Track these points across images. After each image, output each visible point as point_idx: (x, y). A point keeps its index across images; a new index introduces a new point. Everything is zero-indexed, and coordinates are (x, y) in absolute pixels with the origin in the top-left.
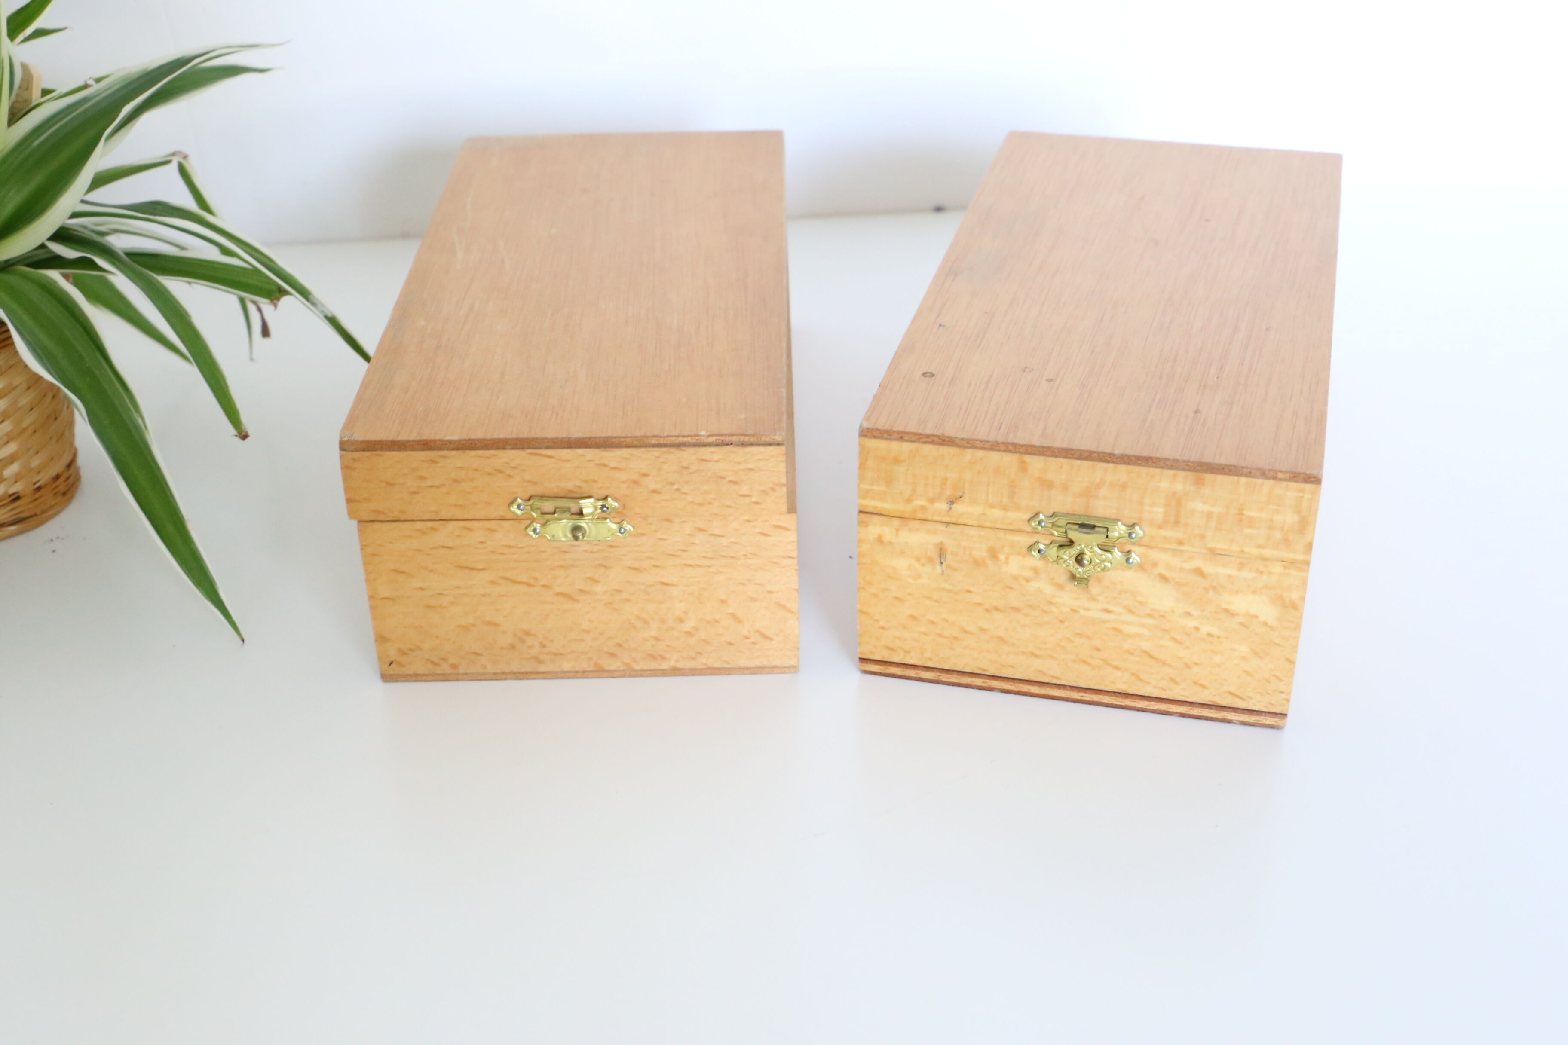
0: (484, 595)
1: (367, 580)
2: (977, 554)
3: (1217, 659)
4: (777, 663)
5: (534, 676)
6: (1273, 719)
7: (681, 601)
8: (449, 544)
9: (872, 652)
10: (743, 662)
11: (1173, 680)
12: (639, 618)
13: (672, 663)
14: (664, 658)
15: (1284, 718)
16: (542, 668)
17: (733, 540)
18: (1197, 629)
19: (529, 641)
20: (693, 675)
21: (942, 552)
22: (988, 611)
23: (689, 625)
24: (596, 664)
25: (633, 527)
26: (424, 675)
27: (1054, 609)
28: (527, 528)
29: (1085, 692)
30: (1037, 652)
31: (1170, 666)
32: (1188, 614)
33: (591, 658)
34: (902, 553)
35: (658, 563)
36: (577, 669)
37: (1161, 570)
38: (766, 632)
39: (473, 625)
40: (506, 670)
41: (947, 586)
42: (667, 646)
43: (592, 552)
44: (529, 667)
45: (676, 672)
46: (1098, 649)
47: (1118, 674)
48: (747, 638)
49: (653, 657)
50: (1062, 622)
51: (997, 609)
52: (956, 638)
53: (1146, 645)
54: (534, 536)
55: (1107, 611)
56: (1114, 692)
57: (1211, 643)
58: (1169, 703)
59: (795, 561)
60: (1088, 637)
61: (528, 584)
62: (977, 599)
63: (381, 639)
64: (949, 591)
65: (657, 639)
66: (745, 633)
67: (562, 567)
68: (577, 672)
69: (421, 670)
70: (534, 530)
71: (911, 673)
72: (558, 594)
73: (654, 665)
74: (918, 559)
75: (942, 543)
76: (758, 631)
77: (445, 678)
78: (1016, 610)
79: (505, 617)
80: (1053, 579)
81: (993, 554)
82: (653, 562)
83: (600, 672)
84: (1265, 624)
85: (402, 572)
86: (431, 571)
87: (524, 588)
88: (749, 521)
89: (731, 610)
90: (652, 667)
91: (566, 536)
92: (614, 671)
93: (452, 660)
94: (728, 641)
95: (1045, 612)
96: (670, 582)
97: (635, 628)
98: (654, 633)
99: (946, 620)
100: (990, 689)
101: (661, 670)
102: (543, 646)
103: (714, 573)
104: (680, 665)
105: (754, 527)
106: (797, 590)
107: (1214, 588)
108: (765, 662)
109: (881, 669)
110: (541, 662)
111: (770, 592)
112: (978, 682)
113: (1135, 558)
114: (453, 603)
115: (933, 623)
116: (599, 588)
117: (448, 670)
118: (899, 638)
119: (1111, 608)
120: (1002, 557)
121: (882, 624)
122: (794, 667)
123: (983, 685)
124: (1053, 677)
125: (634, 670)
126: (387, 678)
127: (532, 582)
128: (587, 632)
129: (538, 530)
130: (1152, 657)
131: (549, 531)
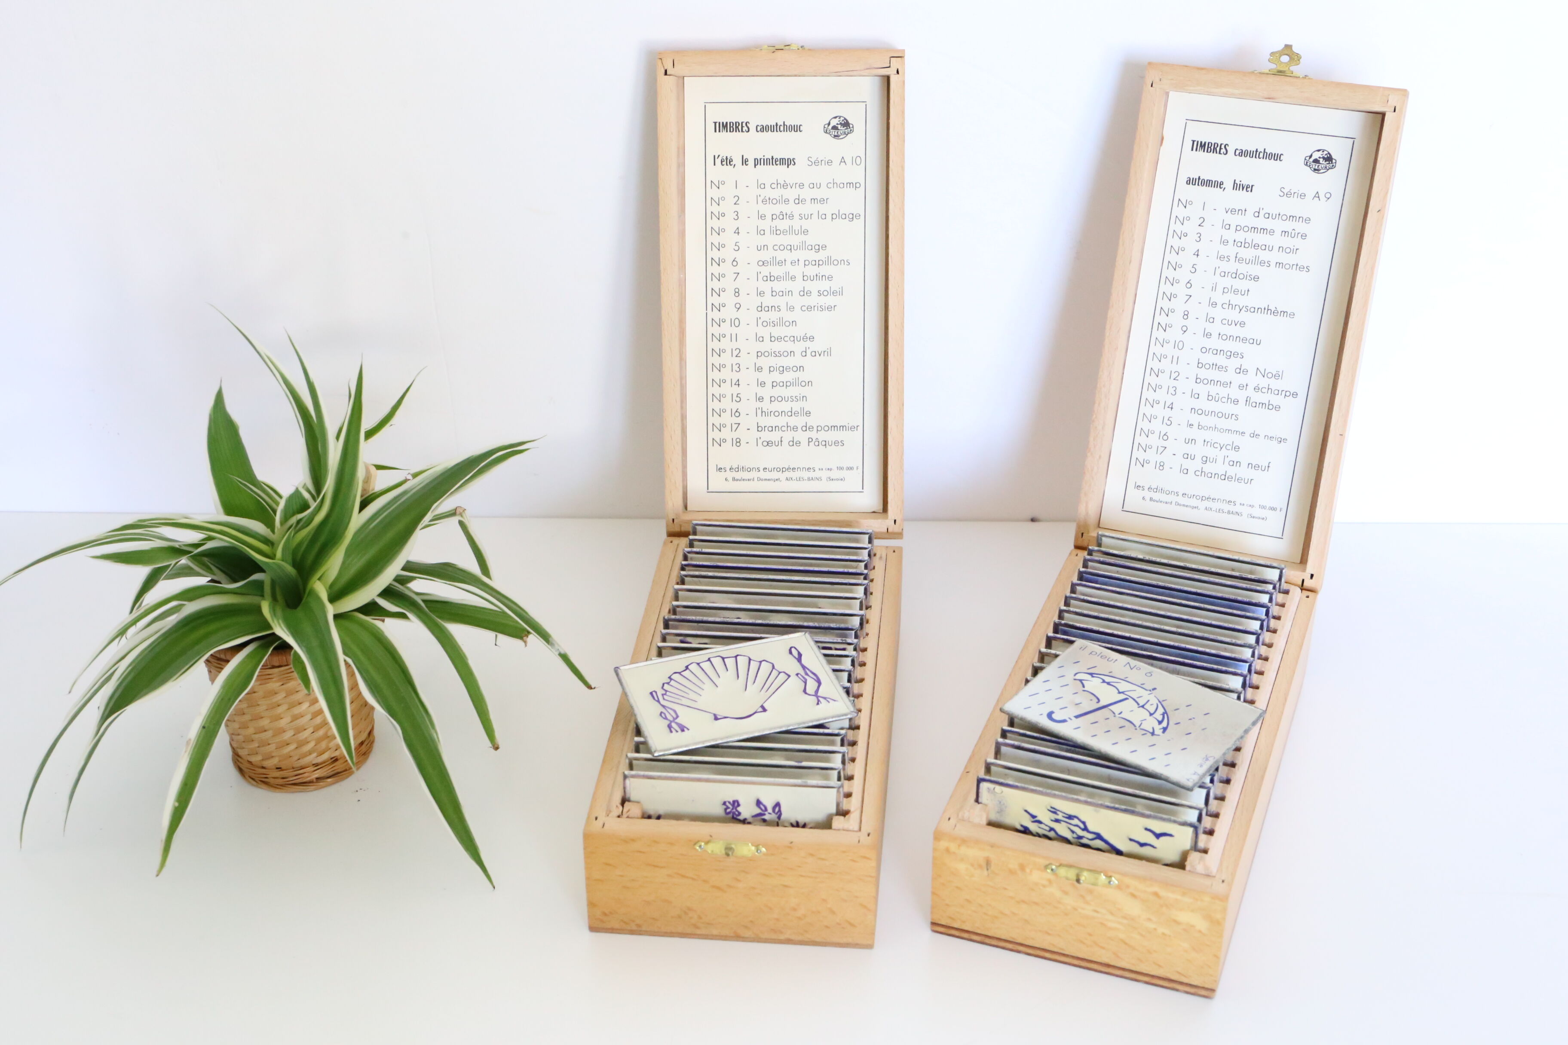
0: (663, 883)
1: (586, 868)
2: (1011, 866)
4: (858, 941)
5: (692, 936)
7: (795, 898)
8: (644, 851)
9: (940, 920)
10: (835, 939)
12: (766, 906)
13: (787, 936)
14: (781, 933)
16: (698, 932)
19: (691, 914)
20: (802, 945)
23: (800, 913)
24: (734, 932)
25: (766, 850)
26: (617, 929)
28: (695, 844)
30: (1049, 932)
33: (731, 928)
35: (781, 873)
36: (721, 934)
38: (853, 922)
39: (654, 901)
40: (674, 931)
42: (784, 925)
43: (738, 863)
44: (689, 930)
45: (789, 941)
48: (838, 924)
49: (774, 931)
53: (1120, 937)
54: (699, 850)
59: (874, 879)
61: (693, 879)
63: (591, 906)
64: (993, 887)
65: (777, 920)
66: (838, 921)
67: (717, 870)
68: (722, 936)
70: (700, 846)
72: (714, 887)
73: (774, 936)
74: (973, 865)
76: (846, 921)
77: (632, 932)
79: (676, 898)
82: (778, 872)
83: (738, 938)
85: (610, 865)
86: (629, 866)
87: (690, 881)
89: (829, 906)
90: (773, 938)
91: (721, 852)
92: (747, 938)
93: (637, 922)
94: (825, 925)
95: (1056, 907)
96: (788, 885)
97: (763, 912)
98: (776, 916)
99: (990, 906)
101: (779, 939)
102: (700, 917)
103: (819, 882)
104: (793, 937)
105: (848, 856)
106: (875, 897)
108: (850, 941)
110: (698, 928)
111: (856, 897)
114: (641, 887)
116: (741, 885)
117: (634, 928)
118: (960, 914)
119: (1098, 910)
122: (870, 945)
125: (760, 938)
126: (592, 929)
127: (695, 877)
128: (730, 912)
129: (703, 847)
131: (710, 848)
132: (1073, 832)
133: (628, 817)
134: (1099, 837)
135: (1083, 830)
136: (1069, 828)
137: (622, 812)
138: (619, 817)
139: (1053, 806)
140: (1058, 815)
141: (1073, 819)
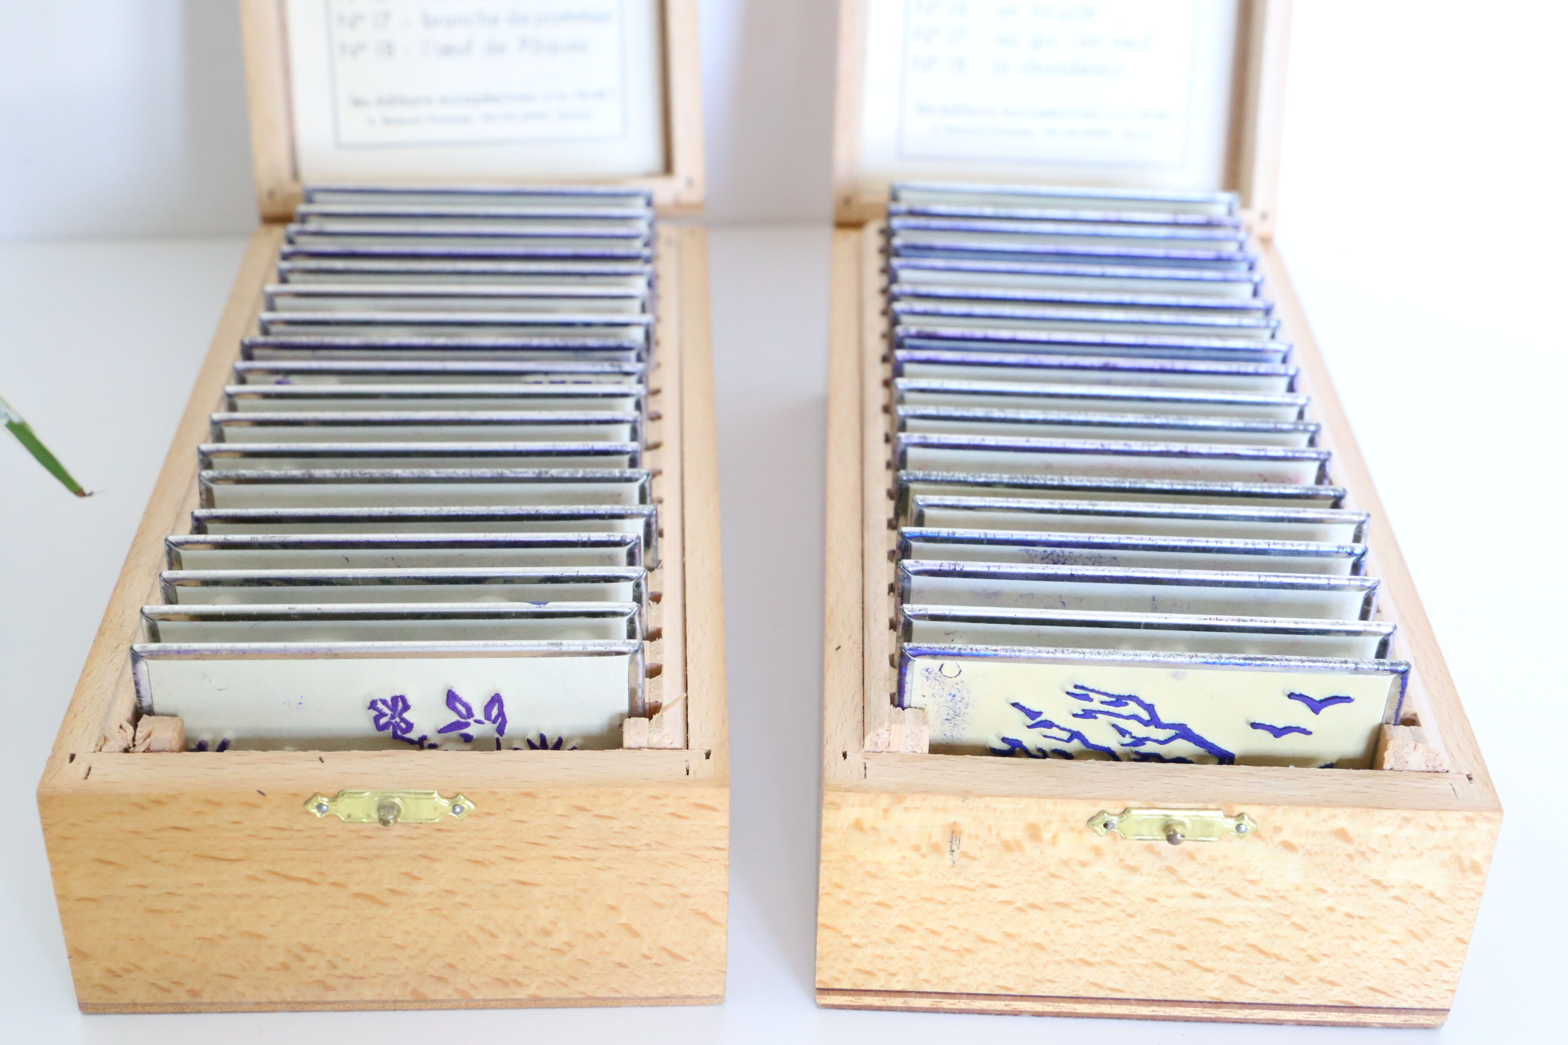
0: (240, 896)
1: (53, 874)
2: (1007, 835)
3: (1356, 946)
4: (692, 991)
5: (319, 1007)
6: (1428, 1017)
7: (547, 907)
8: (185, 824)
9: (837, 980)
10: (639, 990)
11: (1290, 980)
12: (481, 929)
13: (532, 991)
14: (519, 984)
15: (1445, 1015)
16: (331, 997)
17: (630, 823)
18: (1331, 909)
19: (311, 959)
20: (565, 1007)
21: (954, 833)
22: (1020, 909)
23: (559, 939)
24: (414, 991)
25: (474, 804)
26: (146, 1005)
27: (1119, 899)
28: (307, 802)
29: (1158, 1006)
30: (1091, 959)
31: (1286, 960)
32: (1321, 890)
33: (406, 984)
34: (893, 841)
35: (512, 854)
36: (384, 998)
37: (1286, 836)
38: (677, 950)
39: (223, 937)
40: (276, 999)
41: (960, 882)
42: (525, 967)
43: (410, 838)
44: (310, 995)
45: (536, 1002)
46: (1182, 948)
47: (1210, 977)
48: (647, 957)
49: (504, 983)
50: (1131, 916)
51: (1034, 906)
52: (968, 950)
53: (1253, 939)
54: (318, 815)
55: (1200, 896)
56: (1201, 1002)
57: (1350, 926)
58: (1281, 1009)
59: (725, 854)
60: (1169, 933)
61: (310, 882)
62: (1005, 896)
63: (77, 955)
64: (962, 888)
65: (509, 958)
66: (644, 950)
67: (362, 858)
68: (386, 1002)
69: (142, 997)
70: (319, 807)
71: (897, 1002)
72: (357, 895)
73: (502, 993)
74: (916, 848)
75: (955, 823)
76: (665, 949)
77: (179, 1009)
78: (1064, 905)
79: (273, 926)
80: (1122, 860)
81: (1034, 832)
82: (505, 853)
83: (420, 1002)
84: (1432, 895)
85: (110, 863)
86: (156, 861)
87: (303, 887)
88: (655, 797)
89: (624, 920)
90: (501, 997)
91: (369, 816)
92: (442, 1001)
93: (190, 985)
94: (618, 961)
95: (1106, 904)
96: (530, 881)
97: (475, 942)
98: (504, 950)
99: (954, 928)
100: (1016, 1013)
101: (514, 1000)
102: (333, 966)
103: (599, 869)
104: (544, 993)
105: (664, 805)
106: (726, 894)
107: (1362, 854)
108: (673, 990)
109: (851, 1001)
110: (329, 988)
111: (685, 896)
112: (999, 1005)
113: (1246, 823)
114: (192, 907)
115: (934, 932)
116: (420, 888)
117: (185, 998)
118: (881, 957)
119: (1205, 891)
120: (1047, 836)
121: (855, 940)
122: (717, 997)
123: (1006, 1008)
124: (1112, 989)
125: (472, 1000)
126: (87, 1008)
127: (315, 878)
128: (401, 947)
129: (325, 808)
130: (1262, 952)
131: (342, 808)
132: (1123, 732)
133: (148, 750)
134: (1183, 732)
135: (1146, 724)
136: (1114, 726)
137: (134, 739)
138: (126, 750)
139: (1079, 684)
140: (1091, 700)
141: (1126, 704)
